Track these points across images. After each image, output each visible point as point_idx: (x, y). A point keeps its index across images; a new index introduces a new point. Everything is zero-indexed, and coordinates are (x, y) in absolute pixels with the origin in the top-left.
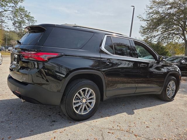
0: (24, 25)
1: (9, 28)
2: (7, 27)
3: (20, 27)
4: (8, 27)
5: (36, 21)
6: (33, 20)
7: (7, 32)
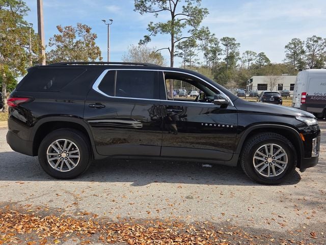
0: (219, 54)
1: (200, 62)
2: (196, 62)
3: (213, 58)
4: (198, 61)
5: (239, 44)
6: (234, 44)
7: (197, 68)
